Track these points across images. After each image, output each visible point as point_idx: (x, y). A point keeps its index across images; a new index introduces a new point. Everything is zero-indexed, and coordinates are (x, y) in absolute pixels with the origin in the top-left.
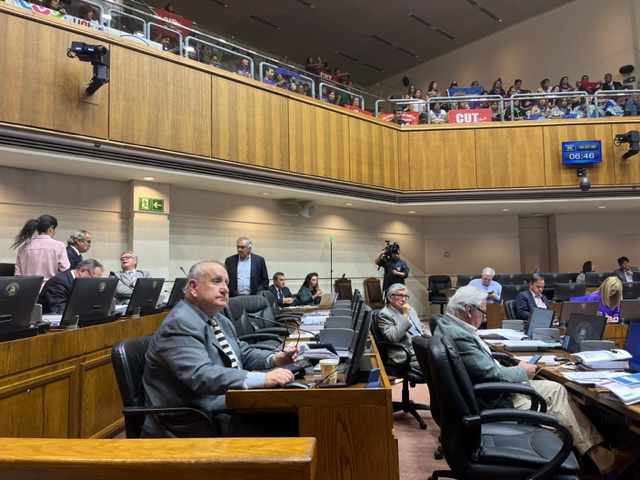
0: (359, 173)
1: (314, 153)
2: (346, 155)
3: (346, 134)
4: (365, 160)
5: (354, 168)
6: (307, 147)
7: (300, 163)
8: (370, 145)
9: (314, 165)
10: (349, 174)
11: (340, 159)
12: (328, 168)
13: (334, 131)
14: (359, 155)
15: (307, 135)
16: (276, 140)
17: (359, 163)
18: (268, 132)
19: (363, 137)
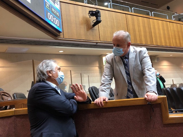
0: (176, 43)
1: (160, 37)
2: (171, 36)
3: (169, 28)
4: (177, 38)
5: (174, 41)
6: (158, 35)
7: (156, 41)
8: (178, 32)
9: (161, 42)
10: (173, 44)
11: (169, 38)
12: (166, 42)
13: (165, 28)
14: (175, 36)
15: (157, 31)
16: (148, 34)
17: (175, 39)
18: (145, 32)
19: (175, 29)
